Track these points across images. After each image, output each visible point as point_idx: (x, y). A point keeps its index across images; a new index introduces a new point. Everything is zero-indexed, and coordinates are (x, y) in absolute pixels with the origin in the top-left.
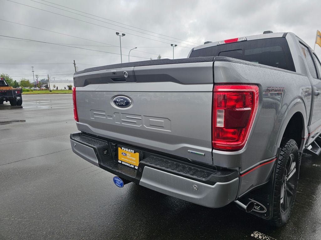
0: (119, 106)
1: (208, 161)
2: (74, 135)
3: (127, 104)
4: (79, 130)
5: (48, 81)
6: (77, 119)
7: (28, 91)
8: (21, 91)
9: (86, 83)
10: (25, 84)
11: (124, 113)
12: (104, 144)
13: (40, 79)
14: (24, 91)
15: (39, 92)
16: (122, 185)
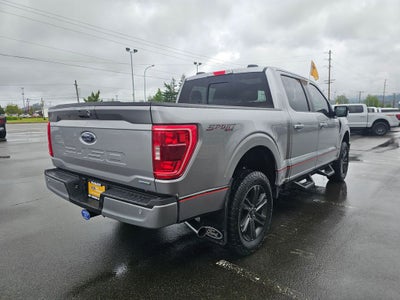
0: (87, 141)
1: (152, 189)
2: (48, 171)
3: (92, 140)
4: (55, 165)
5: (42, 105)
6: (52, 154)
7: (15, 119)
8: (5, 120)
9: (58, 119)
10: (12, 110)
11: (91, 148)
12: (75, 178)
13: (31, 104)
14: (10, 119)
15: (30, 120)
16: (89, 218)
